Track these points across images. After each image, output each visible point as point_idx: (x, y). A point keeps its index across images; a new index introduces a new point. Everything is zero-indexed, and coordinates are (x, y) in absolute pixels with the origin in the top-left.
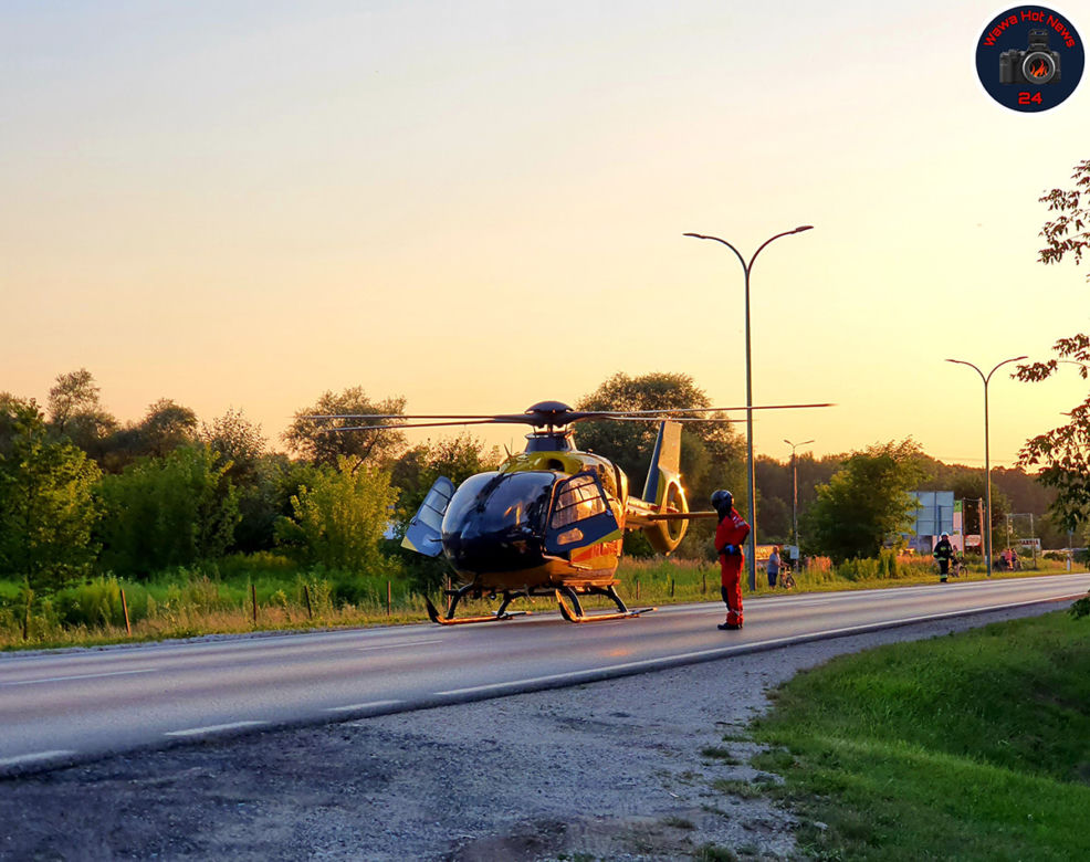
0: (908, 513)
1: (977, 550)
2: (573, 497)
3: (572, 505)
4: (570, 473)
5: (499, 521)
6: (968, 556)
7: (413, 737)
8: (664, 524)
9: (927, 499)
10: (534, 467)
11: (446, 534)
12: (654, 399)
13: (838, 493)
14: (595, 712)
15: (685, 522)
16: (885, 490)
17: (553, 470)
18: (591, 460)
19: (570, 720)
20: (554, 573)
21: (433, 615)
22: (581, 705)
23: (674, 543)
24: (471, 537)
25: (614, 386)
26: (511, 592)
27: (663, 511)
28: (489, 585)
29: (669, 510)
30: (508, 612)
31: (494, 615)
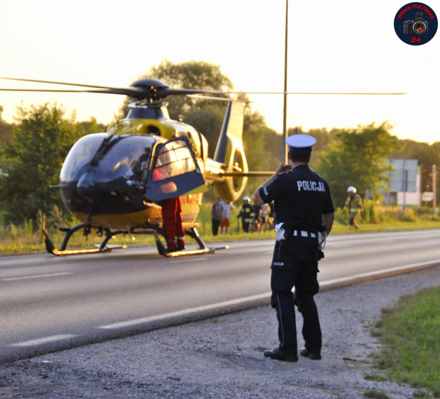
0: (385, 175)
1: (430, 204)
2: (168, 158)
3: (167, 164)
4: (166, 137)
5: (110, 174)
6: (425, 208)
7: (105, 375)
8: (230, 180)
9: (397, 165)
10: (136, 131)
11: (65, 182)
12: (192, 80)
13: (333, 157)
14: (241, 346)
15: (245, 179)
16: (367, 157)
17: (152, 134)
18: (182, 128)
19: (227, 355)
20: (151, 217)
21: (50, 248)
22: (227, 340)
23: (236, 195)
24: (86, 186)
25: (161, 68)
26: (112, 230)
27: (230, 170)
28: (97, 225)
29: (234, 170)
30: (109, 246)
31: (97, 248)
